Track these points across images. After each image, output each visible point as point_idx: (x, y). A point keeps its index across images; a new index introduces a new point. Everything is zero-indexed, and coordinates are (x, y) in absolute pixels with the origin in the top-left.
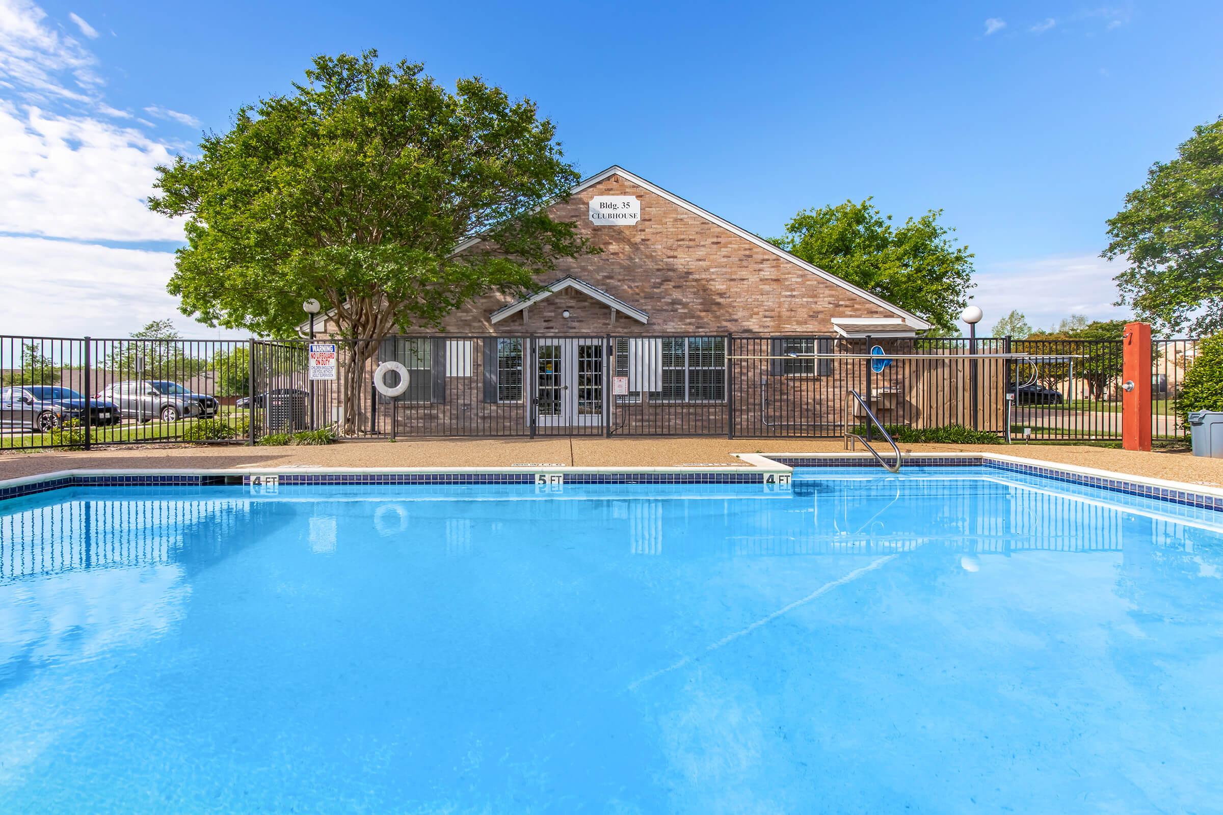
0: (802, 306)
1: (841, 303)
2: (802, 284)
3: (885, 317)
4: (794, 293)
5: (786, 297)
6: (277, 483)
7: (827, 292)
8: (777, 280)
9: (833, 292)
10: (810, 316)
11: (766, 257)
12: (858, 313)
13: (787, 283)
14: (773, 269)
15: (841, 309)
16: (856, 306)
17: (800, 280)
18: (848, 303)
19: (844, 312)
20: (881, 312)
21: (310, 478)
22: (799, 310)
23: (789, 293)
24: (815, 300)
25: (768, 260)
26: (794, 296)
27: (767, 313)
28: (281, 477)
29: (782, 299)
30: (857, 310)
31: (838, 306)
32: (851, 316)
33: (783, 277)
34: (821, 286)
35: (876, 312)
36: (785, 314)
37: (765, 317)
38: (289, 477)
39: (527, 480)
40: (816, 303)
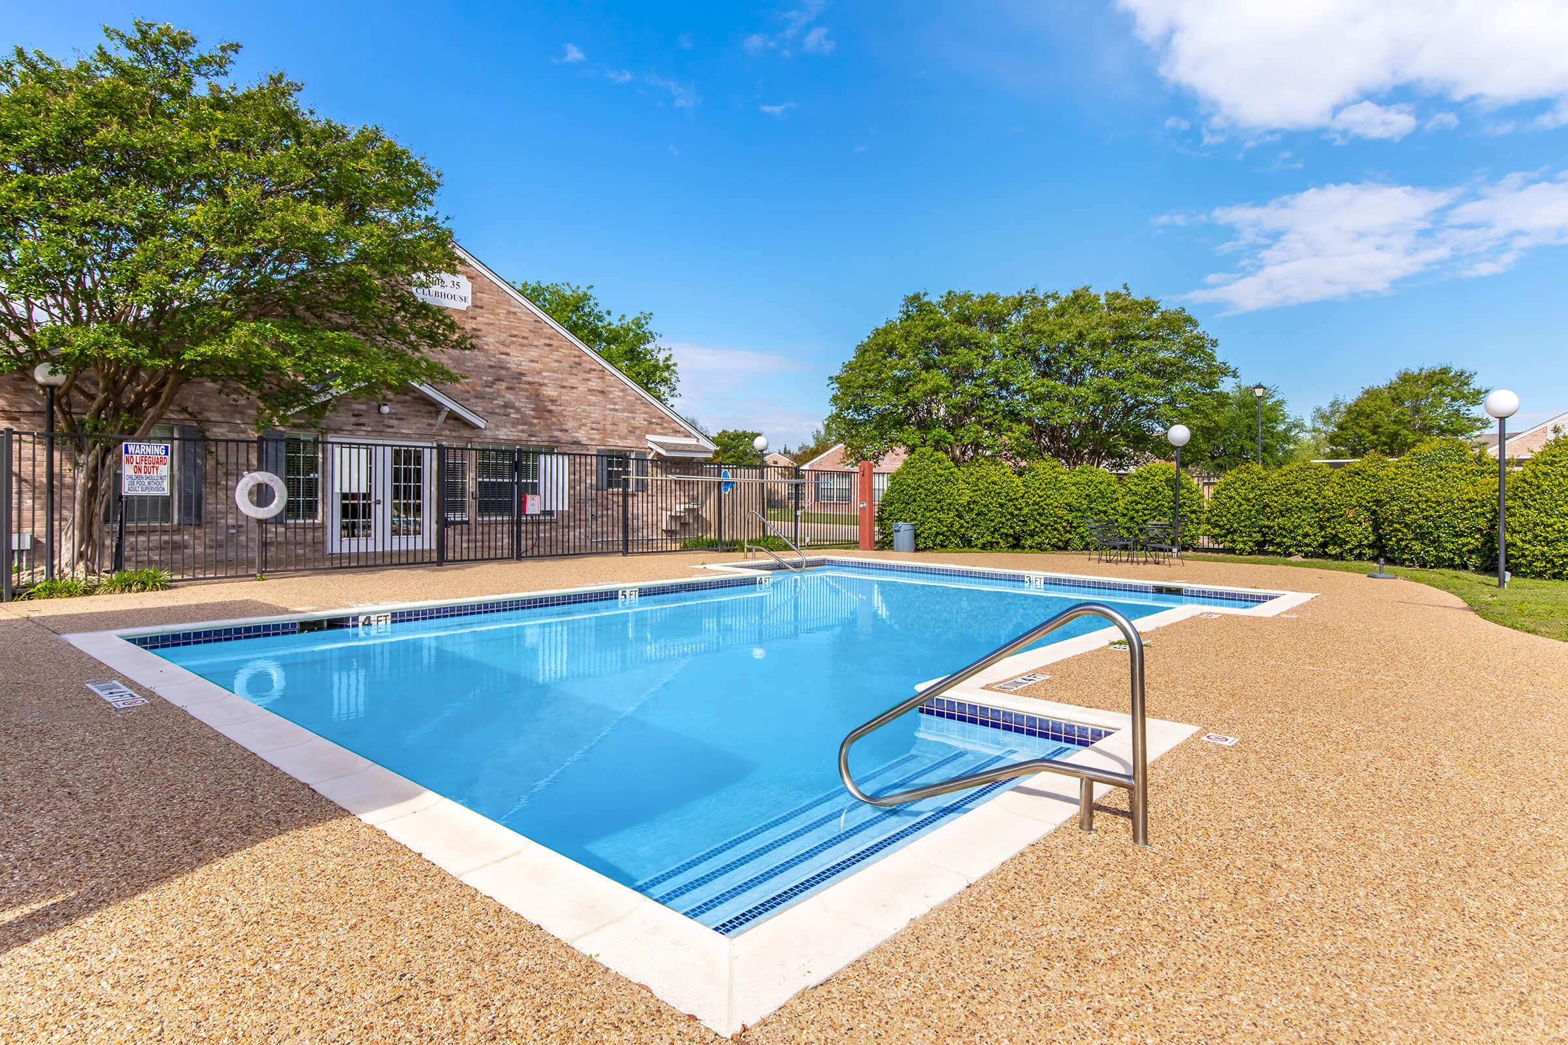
0: (624, 421)
1: (653, 420)
2: (623, 398)
3: (685, 436)
4: (617, 407)
5: (610, 410)
6: (389, 622)
7: (643, 409)
8: (602, 392)
9: (647, 410)
10: (630, 431)
11: (593, 367)
12: (666, 431)
13: (611, 396)
14: (599, 380)
15: (653, 426)
16: (665, 425)
17: (620, 394)
18: (658, 421)
19: (655, 430)
20: (682, 432)
21: (424, 612)
22: (621, 424)
23: (612, 407)
24: (633, 415)
25: (595, 370)
26: (616, 410)
27: (594, 426)
28: (394, 615)
29: (607, 412)
30: (666, 428)
31: (651, 423)
32: (661, 434)
33: (607, 389)
34: (639, 402)
35: (679, 432)
36: (609, 427)
37: (592, 429)
38: (402, 614)
39: (612, 596)
40: (634, 418)
